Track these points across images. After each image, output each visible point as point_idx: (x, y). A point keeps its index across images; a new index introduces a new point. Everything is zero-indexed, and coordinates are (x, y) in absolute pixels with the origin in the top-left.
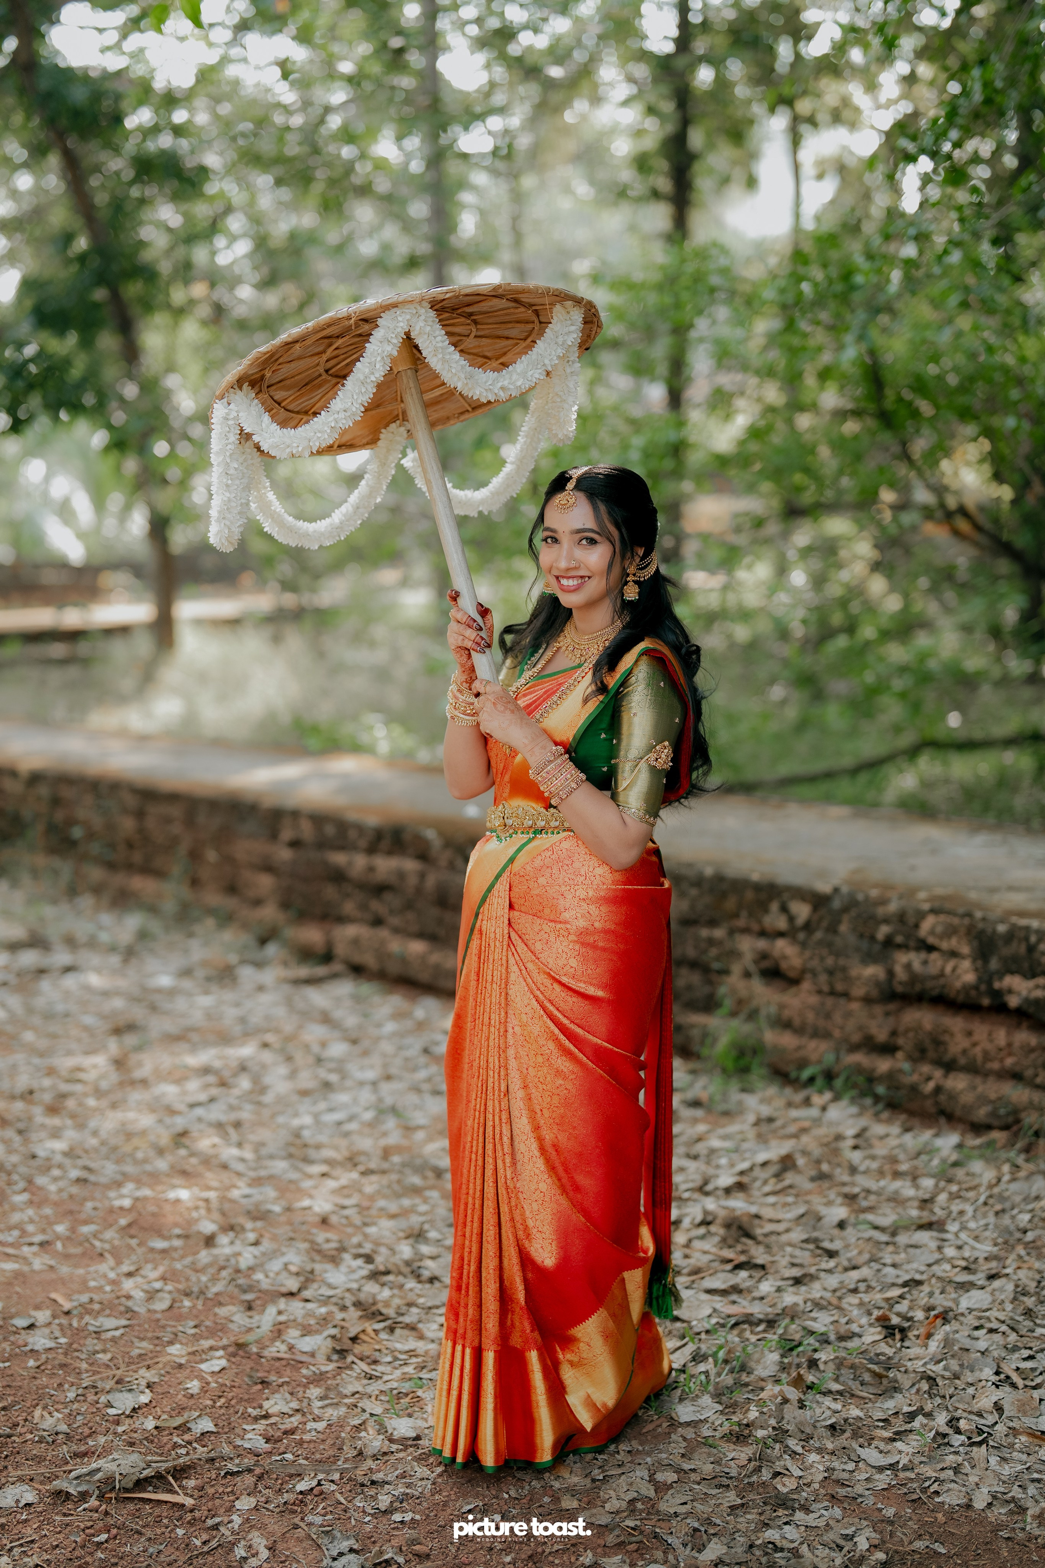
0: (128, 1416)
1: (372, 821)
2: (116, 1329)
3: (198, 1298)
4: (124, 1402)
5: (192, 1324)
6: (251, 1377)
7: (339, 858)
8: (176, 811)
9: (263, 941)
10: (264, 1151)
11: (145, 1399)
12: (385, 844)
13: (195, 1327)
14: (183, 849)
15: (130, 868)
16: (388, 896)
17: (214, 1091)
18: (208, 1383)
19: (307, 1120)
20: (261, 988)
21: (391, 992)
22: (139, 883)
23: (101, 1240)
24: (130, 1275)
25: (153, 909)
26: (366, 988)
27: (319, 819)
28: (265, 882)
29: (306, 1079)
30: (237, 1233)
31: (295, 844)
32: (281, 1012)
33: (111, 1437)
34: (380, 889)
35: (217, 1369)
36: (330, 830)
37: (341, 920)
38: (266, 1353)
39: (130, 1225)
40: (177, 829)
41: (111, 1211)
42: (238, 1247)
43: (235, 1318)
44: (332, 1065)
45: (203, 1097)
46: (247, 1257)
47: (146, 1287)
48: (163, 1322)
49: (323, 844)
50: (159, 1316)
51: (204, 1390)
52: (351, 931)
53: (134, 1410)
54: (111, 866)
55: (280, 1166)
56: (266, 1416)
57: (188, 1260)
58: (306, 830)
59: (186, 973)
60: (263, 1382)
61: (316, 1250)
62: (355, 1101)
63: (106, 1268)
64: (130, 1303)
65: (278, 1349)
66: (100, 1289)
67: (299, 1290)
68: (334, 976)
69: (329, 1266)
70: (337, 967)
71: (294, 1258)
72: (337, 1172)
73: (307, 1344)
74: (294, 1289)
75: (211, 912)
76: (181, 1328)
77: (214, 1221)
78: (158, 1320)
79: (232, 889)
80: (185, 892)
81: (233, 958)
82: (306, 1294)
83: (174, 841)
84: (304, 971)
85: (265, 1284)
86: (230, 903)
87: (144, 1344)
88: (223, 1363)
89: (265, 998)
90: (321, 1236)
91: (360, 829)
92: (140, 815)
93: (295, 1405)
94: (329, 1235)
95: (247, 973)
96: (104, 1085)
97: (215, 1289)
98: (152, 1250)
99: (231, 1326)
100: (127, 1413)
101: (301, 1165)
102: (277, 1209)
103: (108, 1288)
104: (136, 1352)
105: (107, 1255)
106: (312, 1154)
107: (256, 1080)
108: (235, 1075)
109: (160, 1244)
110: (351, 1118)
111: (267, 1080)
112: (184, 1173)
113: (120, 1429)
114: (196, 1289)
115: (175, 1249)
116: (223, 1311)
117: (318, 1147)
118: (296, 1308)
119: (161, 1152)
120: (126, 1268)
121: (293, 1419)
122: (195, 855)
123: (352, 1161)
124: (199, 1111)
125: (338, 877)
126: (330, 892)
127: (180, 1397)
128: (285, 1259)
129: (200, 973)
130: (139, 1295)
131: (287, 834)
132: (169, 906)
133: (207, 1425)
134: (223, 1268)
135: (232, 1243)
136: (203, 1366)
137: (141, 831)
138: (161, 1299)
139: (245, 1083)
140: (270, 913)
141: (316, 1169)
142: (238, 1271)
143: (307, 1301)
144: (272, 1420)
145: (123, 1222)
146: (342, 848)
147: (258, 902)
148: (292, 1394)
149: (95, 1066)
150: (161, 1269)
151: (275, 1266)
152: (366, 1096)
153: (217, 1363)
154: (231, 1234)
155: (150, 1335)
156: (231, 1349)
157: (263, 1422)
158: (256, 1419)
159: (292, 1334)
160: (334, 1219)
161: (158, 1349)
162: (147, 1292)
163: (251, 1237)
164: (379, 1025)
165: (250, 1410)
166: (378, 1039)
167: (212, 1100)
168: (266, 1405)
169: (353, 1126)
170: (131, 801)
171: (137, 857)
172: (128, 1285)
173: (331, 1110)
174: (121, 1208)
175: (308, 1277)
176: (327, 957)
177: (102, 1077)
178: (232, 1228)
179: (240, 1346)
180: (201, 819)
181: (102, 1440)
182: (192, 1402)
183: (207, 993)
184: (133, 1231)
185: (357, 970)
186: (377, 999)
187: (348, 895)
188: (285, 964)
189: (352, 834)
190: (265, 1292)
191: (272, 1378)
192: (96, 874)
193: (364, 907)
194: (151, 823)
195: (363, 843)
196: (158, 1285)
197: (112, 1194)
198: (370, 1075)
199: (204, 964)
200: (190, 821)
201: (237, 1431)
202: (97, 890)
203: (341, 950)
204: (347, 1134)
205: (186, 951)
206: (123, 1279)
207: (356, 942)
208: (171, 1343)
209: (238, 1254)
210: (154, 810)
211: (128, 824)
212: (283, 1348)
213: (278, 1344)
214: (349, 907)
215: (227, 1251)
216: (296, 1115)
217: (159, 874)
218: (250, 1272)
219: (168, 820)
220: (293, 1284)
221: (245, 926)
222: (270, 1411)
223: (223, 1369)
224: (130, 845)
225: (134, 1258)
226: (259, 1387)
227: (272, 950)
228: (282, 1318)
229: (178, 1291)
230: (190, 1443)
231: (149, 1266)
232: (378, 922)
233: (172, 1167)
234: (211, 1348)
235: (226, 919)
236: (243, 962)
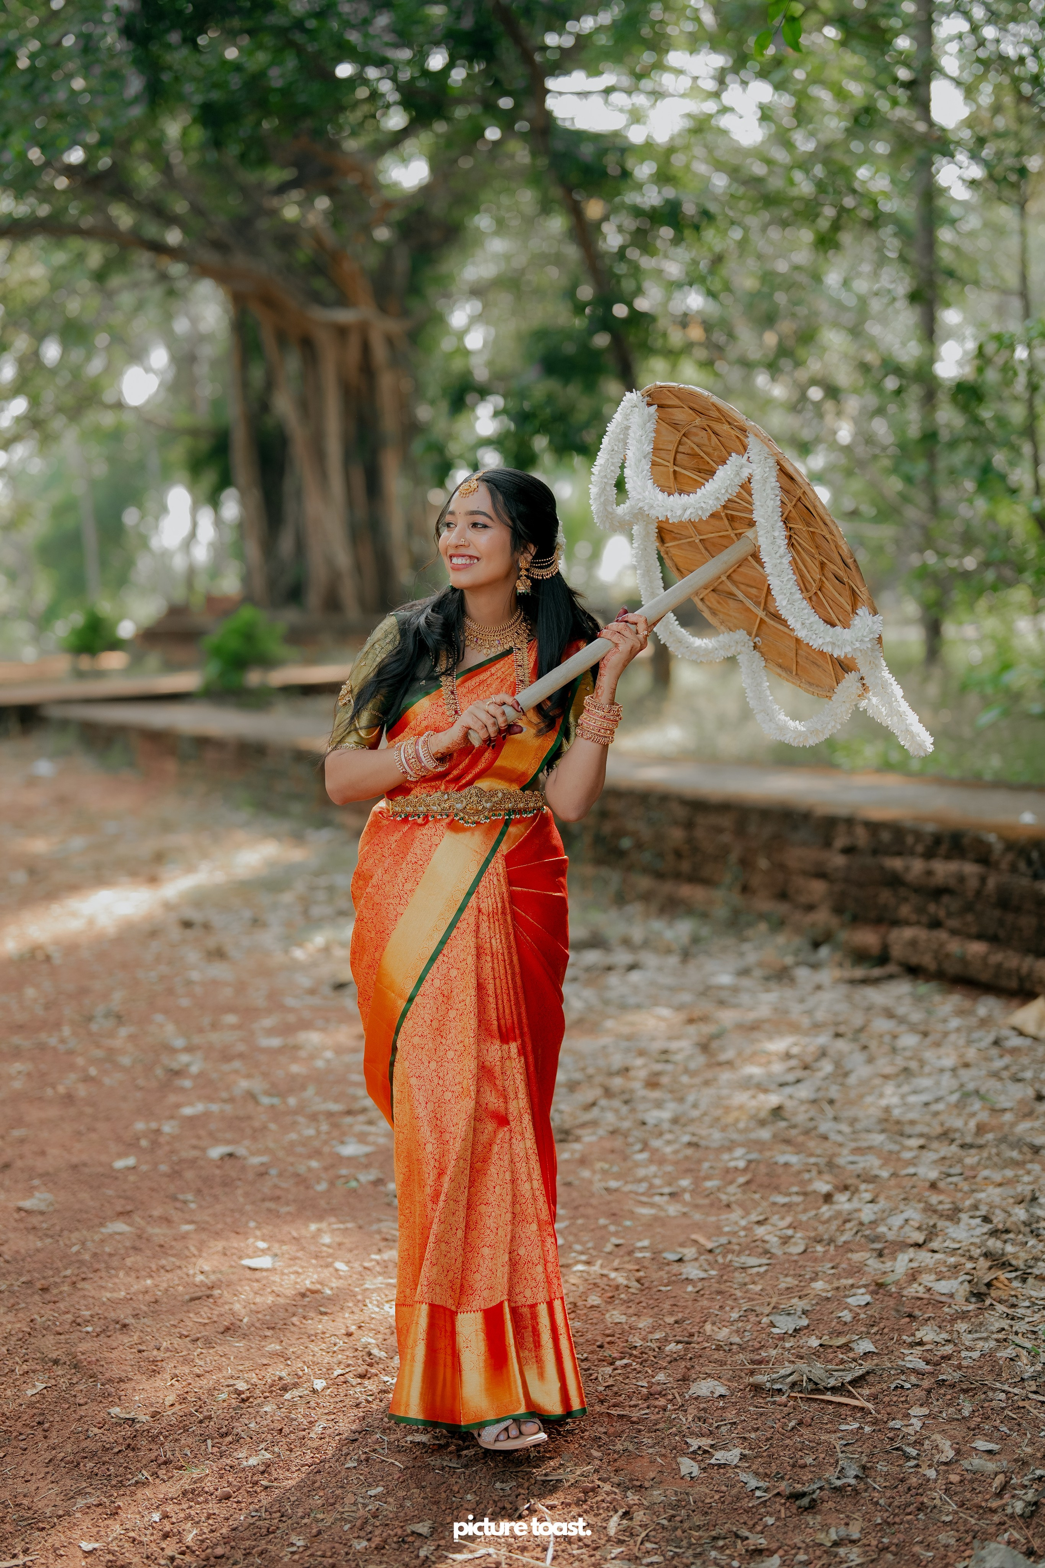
0: (791, 1335)
1: (930, 828)
2: (760, 1266)
3: (829, 1244)
4: (785, 1324)
5: (830, 1265)
6: (898, 1311)
7: (896, 864)
8: (726, 821)
9: (816, 945)
10: (859, 1126)
11: (805, 1322)
12: (943, 848)
13: (833, 1268)
14: (733, 857)
15: (678, 877)
16: (946, 899)
17: (799, 1074)
18: (858, 1314)
19: (895, 1100)
20: (819, 987)
21: (950, 992)
22: (686, 891)
23: (726, 1194)
24: (759, 1223)
25: (704, 916)
26: (923, 988)
27: (873, 827)
28: (818, 888)
29: (884, 1065)
30: (853, 1194)
31: (849, 851)
32: (842, 1007)
33: (780, 1351)
34: (939, 892)
35: (863, 1303)
36: (886, 836)
37: (896, 923)
38: (905, 1293)
39: (748, 1183)
40: (726, 838)
41: (727, 1171)
42: (855, 1204)
43: (869, 1262)
44: (908, 1054)
45: (791, 1077)
46: (867, 1214)
47: (778, 1233)
48: (800, 1263)
49: (876, 851)
50: (795, 1258)
51: (856, 1317)
52: (908, 933)
53: (795, 1330)
54: (660, 876)
55: (878, 1139)
56: (921, 1343)
57: (812, 1213)
58: (861, 837)
59: (744, 972)
60: (910, 1316)
61: (930, 1209)
62: (938, 1083)
63: (735, 1215)
64: (767, 1246)
65: (916, 1289)
66: (735, 1233)
67: (925, 1242)
68: (891, 977)
69: (948, 1223)
70: (891, 968)
71: (914, 1214)
72: (935, 1145)
73: (944, 1287)
74: (921, 1241)
75: (762, 916)
76: (820, 1269)
77: (828, 1183)
78: (796, 1261)
79: (783, 896)
80: (736, 898)
81: (789, 960)
82: (934, 1245)
83: (725, 851)
84: (859, 973)
85: (891, 1236)
86: (782, 908)
87: (789, 1279)
88: (868, 1298)
89: (826, 996)
90: (934, 1199)
91: (918, 835)
92: (689, 825)
93: (945, 1336)
94: (941, 1198)
95: (802, 973)
96: (693, 1065)
97: (844, 1238)
98: (774, 1204)
99: (866, 1268)
100: (790, 1332)
101: (898, 1138)
102: (885, 1174)
103: (742, 1233)
104: (783, 1286)
105: (734, 1206)
106: (908, 1130)
107: (838, 1064)
108: (817, 1060)
109: (781, 1200)
110: (938, 1100)
111: (848, 1065)
112: (787, 1142)
113: (788, 1345)
114: (826, 1237)
115: (798, 1204)
116: (856, 1257)
117: (912, 1123)
118: (924, 1258)
119: (762, 1123)
120: (754, 1217)
121: (946, 1348)
122: (745, 863)
123: (946, 1136)
124: (788, 1090)
125: (895, 881)
126: (885, 896)
127: (834, 1324)
128: (905, 1215)
129: (758, 973)
130: (774, 1240)
131: (840, 842)
132: (721, 912)
133: (866, 1346)
134: (849, 1221)
135: (849, 1200)
136: (849, 1300)
137: (690, 840)
138: (795, 1244)
139: (827, 1067)
140: (823, 917)
141: (914, 1142)
142: (861, 1224)
143: (934, 1251)
144: (927, 1347)
145: (742, 1180)
146: (899, 854)
147: (810, 908)
148: (940, 1327)
149: (680, 1050)
150: (788, 1220)
151: (896, 1221)
152: (947, 1081)
153: (861, 1298)
154: (847, 1194)
155: (792, 1272)
156: (871, 1288)
157: (918, 1348)
158: (912, 1345)
159: (927, 1279)
160: (941, 1185)
161: (802, 1284)
162: (780, 1238)
163: (868, 1196)
164: (945, 1021)
165: (904, 1337)
166: (946, 1034)
167: (798, 1081)
168: (919, 1335)
169: (940, 1107)
170: (680, 812)
171: (685, 866)
172: (760, 1231)
173: (915, 1092)
174: (736, 1169)
175: (932, 1232)
176: (883, 959)
177: (691, 1057)
178: (846, 1188)
179: (880, 1285)
180: (752, 829)
181: (774, 1352)
182: (846, 1328)
183: (768, 991)
184: (753, 1187)
185: (914, 971)
186: (937, 998)
187: (906, 899)
188: (841, 965)
189: (910, 840)
190: (893, 1243)
191: (917, 1313)
192: (644, 883)
193: (921, 910)
194: (700, 833)
195: (920, 848)
196: (790, 1232)
197: (726, 1156)
198: (948, 1062)
199: (760, 964)
200: (740, 830)
201: (896, 1353)
202: (646, 897)
203: (896, 951)
204: (936, 1114)
205: (742, 955)
206: (756, 1227)
207: (913, 943)
208: (812, 1280)
209: (858, 1210)
210: (702, 820)
211: (677, 835)
212: (921, 1289)
213: (915, 1285)
214: (905, 911)
215: (847, 1207)
216: (881, 1096)
217: (707, 882)
218: (873, 1226)
219: (719, 830)
220: (920, 1237)
221: (798, 930)
222: (924, 1339)
223: (868, 1304)
224: (678, 854)
225: (760, 1209)
226: (907, 1320)
227: (824, 952)
228: (914, 1265)
229: (809, 1238)
230: (855, 1360)
231: (776, 1217)
232: (935, 924)
233: (775, 1136)
234: (852, 1286)
235: (779, 925)
236: (798, 964)
